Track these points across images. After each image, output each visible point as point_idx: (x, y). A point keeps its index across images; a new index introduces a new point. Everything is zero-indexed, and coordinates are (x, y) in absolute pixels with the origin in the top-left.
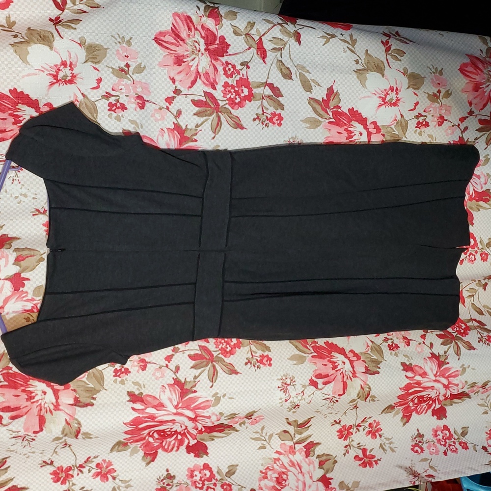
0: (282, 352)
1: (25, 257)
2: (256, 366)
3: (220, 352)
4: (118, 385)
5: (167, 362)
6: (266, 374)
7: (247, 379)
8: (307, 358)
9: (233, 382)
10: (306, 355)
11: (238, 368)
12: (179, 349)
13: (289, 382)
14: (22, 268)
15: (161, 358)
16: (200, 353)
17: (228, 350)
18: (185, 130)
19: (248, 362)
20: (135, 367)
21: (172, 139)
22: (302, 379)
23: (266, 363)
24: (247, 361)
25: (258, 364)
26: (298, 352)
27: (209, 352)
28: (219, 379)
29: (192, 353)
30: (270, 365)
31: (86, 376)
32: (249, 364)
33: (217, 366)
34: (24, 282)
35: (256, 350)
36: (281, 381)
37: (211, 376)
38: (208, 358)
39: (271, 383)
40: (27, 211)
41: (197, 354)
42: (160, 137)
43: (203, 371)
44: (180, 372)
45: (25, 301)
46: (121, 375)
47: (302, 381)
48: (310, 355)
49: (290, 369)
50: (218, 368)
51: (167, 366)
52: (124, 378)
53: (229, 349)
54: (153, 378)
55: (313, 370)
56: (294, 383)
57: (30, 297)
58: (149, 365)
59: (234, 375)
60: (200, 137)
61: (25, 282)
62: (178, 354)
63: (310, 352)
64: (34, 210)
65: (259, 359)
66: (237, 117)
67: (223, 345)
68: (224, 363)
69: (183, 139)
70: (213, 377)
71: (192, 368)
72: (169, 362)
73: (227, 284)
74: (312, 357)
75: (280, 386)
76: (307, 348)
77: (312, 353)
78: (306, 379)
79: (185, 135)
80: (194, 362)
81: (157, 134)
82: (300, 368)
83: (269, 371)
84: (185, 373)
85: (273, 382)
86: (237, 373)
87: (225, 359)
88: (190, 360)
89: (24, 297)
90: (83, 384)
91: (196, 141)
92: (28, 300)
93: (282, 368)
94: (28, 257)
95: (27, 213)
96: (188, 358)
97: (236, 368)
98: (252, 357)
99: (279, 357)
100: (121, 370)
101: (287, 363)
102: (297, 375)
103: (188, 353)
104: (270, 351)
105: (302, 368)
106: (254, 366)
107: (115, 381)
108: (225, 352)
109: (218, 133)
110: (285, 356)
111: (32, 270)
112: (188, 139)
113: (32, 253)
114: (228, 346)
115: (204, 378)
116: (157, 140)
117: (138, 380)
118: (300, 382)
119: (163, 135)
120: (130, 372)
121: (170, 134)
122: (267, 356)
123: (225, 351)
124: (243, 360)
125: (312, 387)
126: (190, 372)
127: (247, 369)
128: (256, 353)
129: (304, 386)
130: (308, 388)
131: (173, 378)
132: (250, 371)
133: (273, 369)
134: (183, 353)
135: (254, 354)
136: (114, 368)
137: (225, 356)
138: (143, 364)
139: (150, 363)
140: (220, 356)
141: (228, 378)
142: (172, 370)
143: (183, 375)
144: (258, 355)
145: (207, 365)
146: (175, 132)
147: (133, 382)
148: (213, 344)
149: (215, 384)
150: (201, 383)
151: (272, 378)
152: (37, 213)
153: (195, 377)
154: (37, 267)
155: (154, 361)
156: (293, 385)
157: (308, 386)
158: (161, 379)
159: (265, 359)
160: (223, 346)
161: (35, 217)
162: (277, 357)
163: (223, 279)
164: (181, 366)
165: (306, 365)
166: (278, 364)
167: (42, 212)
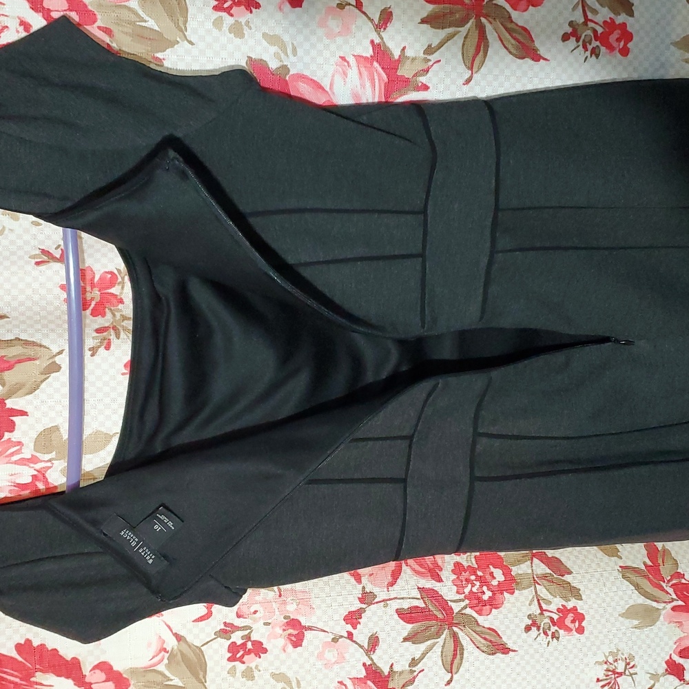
0: (608, 599)
1: (13, 360)
2: (550, 633)
3: (467, 602)
4: (239, 681)
5: (349, 628)
6: (571, 652)
7: (528, 663)
8: (663, 612)
9: (498, 672)
10: (661, 606)
11: (509, 638)
12: (375, 596)
13: (620, 668)
14: (7, 387)
15: (336, 617)
16: (423, 605)
17: (485, 597)
18: (399, 61)
19: (533, 625)
20: (276, 637)
21: (368, 84)
22: (650, 661)
23: (571, 626)
24: (530, 622)
25: (554, 629)
26: (641, 600)
27: (444, 605)
28: (465, 664)
29: (406, 605)
30: (581, 630)
31: (166, 661)
32: (534, 629)
33: (461, 635)
34: (14, 419)
35: (549, 597)
36: (605, 667)
37: (449, 659)
38: (440, 616)
39: (583, 671)
40: (20, 253)
41: (417, 607)
42: (338, 80)
43: (430, 648)
44: (379, 651)
45: (16, 463)
46: (246, 658)
47: (651, 666)
48: (669, 606)
49: (625, 639)
50: (464, 640)
51: (350, 636)
52: (253, 665)
53: (488, 594)
54: (319, 664)
55: (675, 639)
56: (632, 671)
57: (27, 453)
58: (308, 634)
59: (499, 655)
60: (435, 80)
61: (16, 419)
62: (372, 606)
63: (667, 598)
64: (38, 252)
65: (556, 617)
66: (525, 29)
67: (473, 585)
68: (478, 629)
69: (395, 82)
70: (453, 661)
71: (405, 639)
72: (355, 628)
73: (484, 440)
74: (674, 609)
75: (602, 677)
76: (663, 589)
77: (673, 600)
78: (659, 660)
79: (399, 73)
80: (409, 627)
81: (330, 69)
82: (647, 636)
83: (579, 646)
84: (391, 651)
85: (587, 670)
86: (505, 650)
87: (480, 619)
88: (402, 622)
89: (12, 454)
90: (160, 678)
91: (426, 88)
92: (23, 462)
93: (606, 636)
94: (19, 362)
95: (20, 258)
96: (396, 616)
97: (505, 639)
98: (542, 614)
99: (601, 611)
100: (244, 645)
101: (618, 624)
102: (641, 653)
103: (395, 605)
104: (579, 597)
105: (652, 635)
106: (545, 633)
107: (232, 672)
108: (478, 603)
109: (479, 69)
110: (615, 609)
111: (31, 393)
112: (406, 83)
113: (30, 352)
114: (485, 588)
115: (433, 663)
116: (331, 85)
117: (283, 669)
118: (647, 668)
119: (345, 74)
120: (265, 651)
121: (363, 69)
122: (574, 609)
123: (479, 599)
124: (522, 621)
125: (671, 678)
126: (401, 650)
127: (530, 641)
128: (549, 603)
129: (655, 677)
130: (662, 679)
131: (364, 665)
132: (536, 646)
133: (587, 638)
134: (386, 606)
135: (544, 607)
136: (229, 642)
137: (479, 612)
138: (295, 632)
139: (310, 628)
140: (468, 611)
141: (487, 662)
142: (361, 647)
143: (386, 657)
144: (553, 607)
145: (438, 635)
146: (375, 64)
147: (273, 675)
148: (450, 583)
149: (455, 677)
150: (426, 676)
151: (586, 660)
152: (45, 258)
153: (414, 662)
154: (43, 385)
155: (320, 625)
156: (631, 675)
157: (664, 675)
158: (336, 667)
159: (570, 617)
160: (475, 590)
161: (42, 268)
162: (597, 611)
163: (475, 429)
164: (381, 636)
165: (660, 629)
166: (599, 627)
167: (58, 256)
